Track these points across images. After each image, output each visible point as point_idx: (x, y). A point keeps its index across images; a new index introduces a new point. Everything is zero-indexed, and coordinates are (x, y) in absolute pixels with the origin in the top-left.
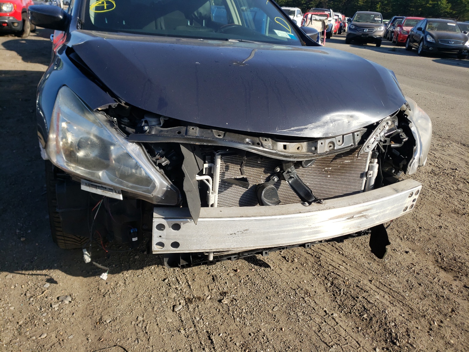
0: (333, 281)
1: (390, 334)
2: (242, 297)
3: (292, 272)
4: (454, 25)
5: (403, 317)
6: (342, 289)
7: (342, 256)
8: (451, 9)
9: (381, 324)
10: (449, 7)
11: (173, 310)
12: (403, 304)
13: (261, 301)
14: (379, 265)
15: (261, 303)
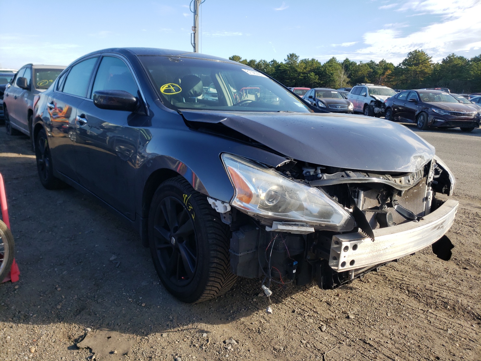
0: (407, 289)
1: (474, 314)
2: (360, 312)
3: (375, 289)
4: (337, 93)
5: (471, 303)
6: (419, 293)
8: (318, 79)
9: (463, 310)
10: (317, 78)
12: (463, 295)
15: (376, 313)
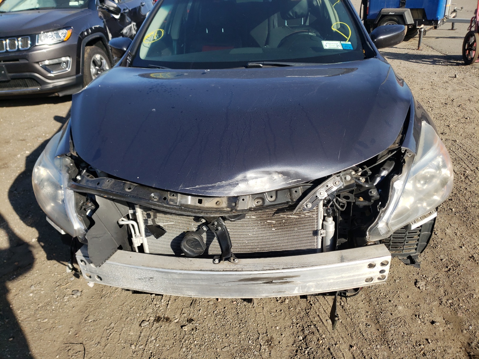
0: (307, 336)
2: (203, 328)
3: (272, 314)
6: (310, 348)
7: (341, 308)
11: (140, 325)
13: (218, 337)
14: (378, 330)
15: (217, 339)
